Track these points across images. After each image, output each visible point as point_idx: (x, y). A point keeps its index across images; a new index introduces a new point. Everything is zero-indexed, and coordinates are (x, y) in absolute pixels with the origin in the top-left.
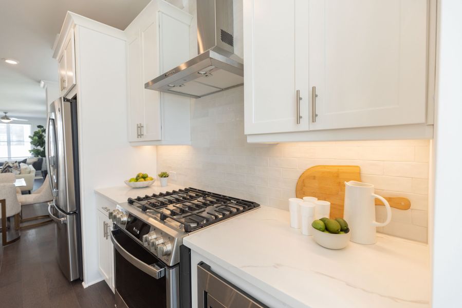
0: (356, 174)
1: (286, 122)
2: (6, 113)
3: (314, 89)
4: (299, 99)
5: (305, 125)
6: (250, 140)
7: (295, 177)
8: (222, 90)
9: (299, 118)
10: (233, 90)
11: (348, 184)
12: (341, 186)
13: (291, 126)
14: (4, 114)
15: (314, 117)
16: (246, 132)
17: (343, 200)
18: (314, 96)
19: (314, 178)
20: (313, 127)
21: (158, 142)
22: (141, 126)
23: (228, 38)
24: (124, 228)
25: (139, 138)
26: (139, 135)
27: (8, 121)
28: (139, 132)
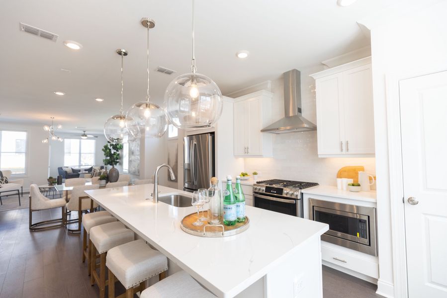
0: (362, 169)
1: (335, 150)
2: (84, 132)
3: (347, 142)
4: (342, 144)
5: (344, 152)
6: (319, 156)
7: (336, 171)
9: (342, 150)
11: (360, 172)
12: (357, 174)
13: (338, 152)
14: (83, 133)
15: (348, 150)
16: (318, 153)
17: (358, 179)
19: (345, 171)
20: (347, 153)
21: (261, 156)
22: (248, 148)
23: (300, 110)
24: (264, 192)
25: (246, 154)
26: (245, 153)
27: (86, 137)
28: (246, 151)
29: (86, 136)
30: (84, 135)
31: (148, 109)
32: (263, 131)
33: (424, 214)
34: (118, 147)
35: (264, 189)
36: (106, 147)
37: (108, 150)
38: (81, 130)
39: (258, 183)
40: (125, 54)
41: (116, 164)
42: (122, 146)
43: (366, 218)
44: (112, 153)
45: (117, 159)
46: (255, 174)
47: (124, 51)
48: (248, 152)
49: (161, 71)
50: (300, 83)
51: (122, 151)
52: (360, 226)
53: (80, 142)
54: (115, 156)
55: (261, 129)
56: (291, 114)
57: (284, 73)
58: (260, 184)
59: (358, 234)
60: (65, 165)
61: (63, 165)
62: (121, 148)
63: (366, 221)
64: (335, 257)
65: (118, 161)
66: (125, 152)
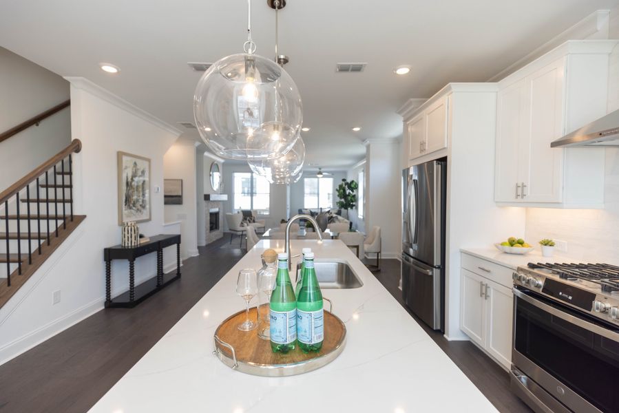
2: (320, 169)
21: (556, 204)
22: (524, 186)
24: (540, 291)
25: (519, 199)
26: (517, 196)
27: (321, 176)
28: (520, 193)
29: (321, 174)
30: (320, 173)
31: (276, 132)
32: (556, 145)
34: (353, 186)
35: (541, 282)
36: (341, 186)
37: (342, 191)
38: (316, 167)
39: (532, 266)
40: (286, 61)
41: (352, 208)
42: (358, 185)
44: (347, 193)
45: (352, 202)
46: (547, 243)
47: (282, 57)
48: (523, 196)
49: (344, 69)
51: (357, 192)
53: (318, 181)
54: (349, 198)
58: (536, 271)
60: (306, 207)
61: (304, 206)
62: (356, 187)
65: (354, 203)
66: (360, 193)
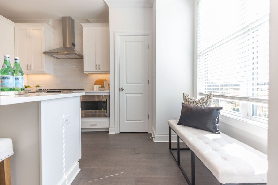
0: (105, 80)
1: (93, 69)
4: (96, 66)
5: (97, 70)
6: (85, 73)
7: (94, 82)
8: (70, 58)
9: (96, 69)
10: (74, 59)
13: (95, 70)
15: (99, 69)
16: (84, 71)
17: (103, 84)
18: (99, 65)
19: (98, 82)
20: (99, 71)
21: (43, 72)
22: (30, 66)
23: (73, 45)
32: (45, 53)
33: (126, 94)
39: (40, 90)
43: (105, 100)
46: (38, 87)
48: (30, 69)
50: (74, 27)
52: (103, 104)
55: (44, 51)
56: (68, 46)
57: (63, 17)
58: (42, 91)
59: (102, 109)
63: (105, 102)
64: (91, 124)
